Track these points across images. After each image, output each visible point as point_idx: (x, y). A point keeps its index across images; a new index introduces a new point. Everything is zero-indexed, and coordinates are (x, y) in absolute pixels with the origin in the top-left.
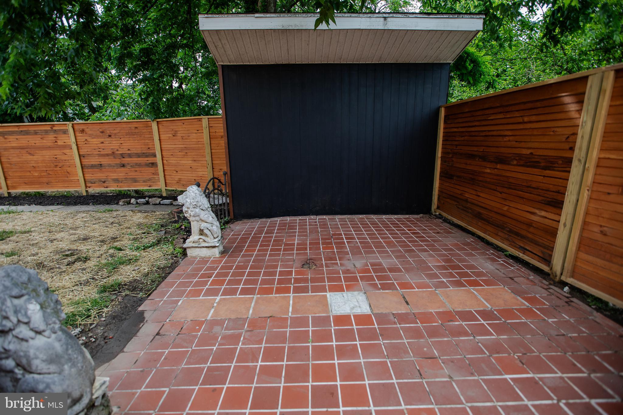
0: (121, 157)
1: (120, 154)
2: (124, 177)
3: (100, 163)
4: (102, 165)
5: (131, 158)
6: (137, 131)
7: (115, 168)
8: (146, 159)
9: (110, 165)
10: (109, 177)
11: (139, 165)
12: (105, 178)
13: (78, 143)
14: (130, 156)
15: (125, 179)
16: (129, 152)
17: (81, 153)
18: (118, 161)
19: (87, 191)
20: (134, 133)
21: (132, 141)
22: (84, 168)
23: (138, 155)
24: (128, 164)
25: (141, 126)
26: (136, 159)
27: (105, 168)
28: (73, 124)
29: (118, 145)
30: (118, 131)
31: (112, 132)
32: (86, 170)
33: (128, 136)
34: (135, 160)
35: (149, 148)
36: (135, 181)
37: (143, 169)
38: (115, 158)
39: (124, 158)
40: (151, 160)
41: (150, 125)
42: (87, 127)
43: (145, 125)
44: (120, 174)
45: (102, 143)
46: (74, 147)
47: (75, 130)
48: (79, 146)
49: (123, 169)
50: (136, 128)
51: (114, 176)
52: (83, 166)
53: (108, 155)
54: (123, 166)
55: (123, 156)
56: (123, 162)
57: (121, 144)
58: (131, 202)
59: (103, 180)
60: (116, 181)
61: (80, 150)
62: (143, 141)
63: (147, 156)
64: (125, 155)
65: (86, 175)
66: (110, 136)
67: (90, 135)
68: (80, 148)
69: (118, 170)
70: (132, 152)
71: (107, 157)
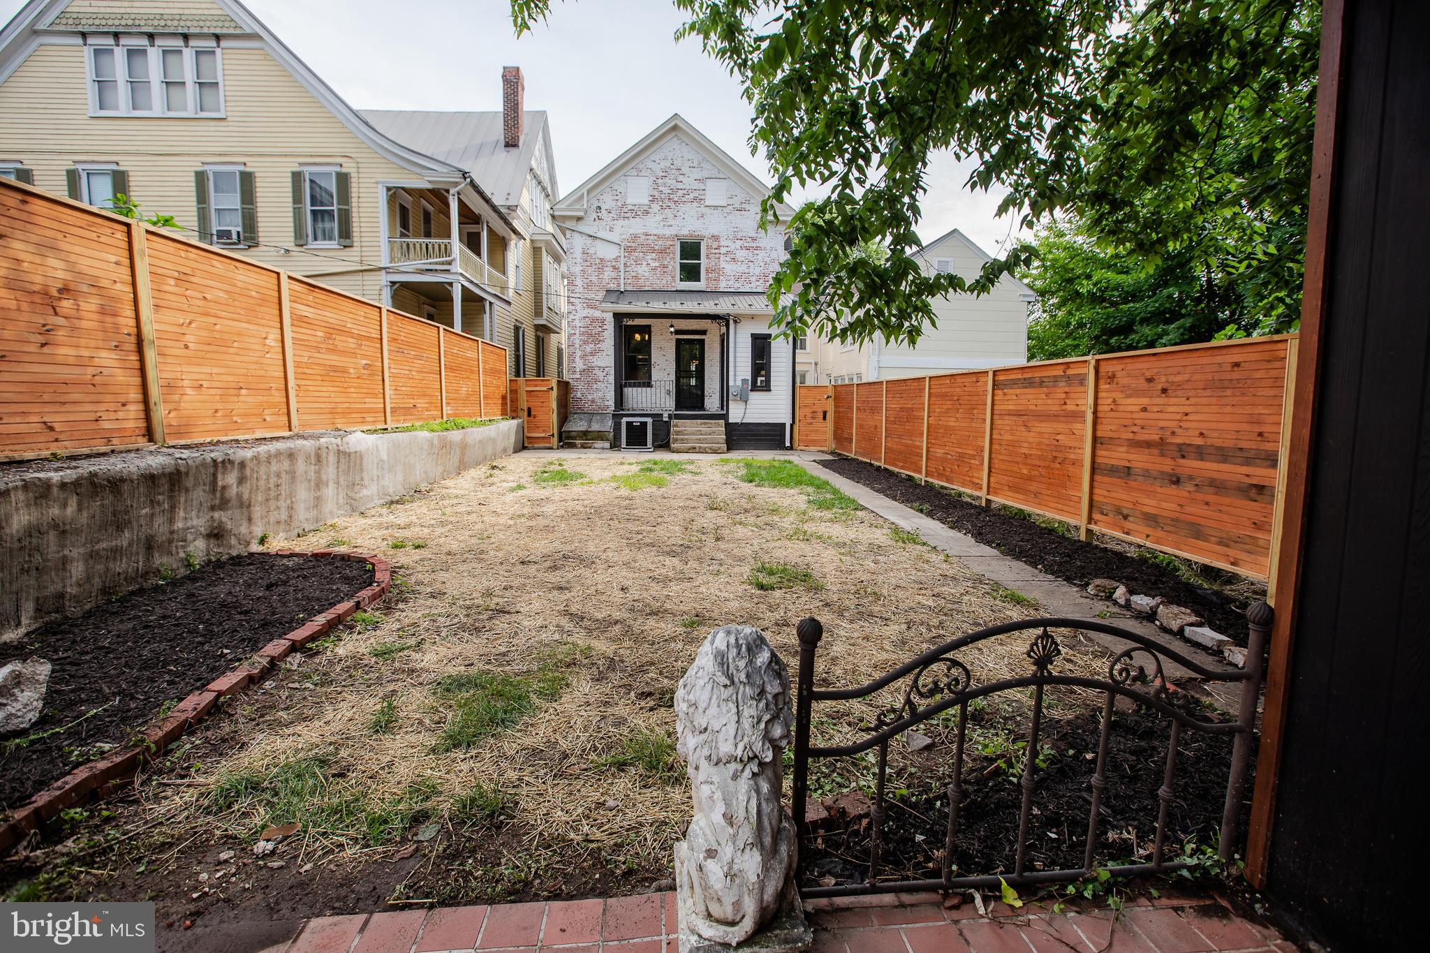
0: (1178, 454)
1: (1179, 445)
2: (1173, 515)
3: (1128, 464)
4: (1132, 471)
5: (1202, 460)
6: (1236, 375)
7: (1158, 482)
8: (1245, 470)
9: (1147, 474)
10: (1139, 507)
11: (1218, 486)
12: (1131, 506)
13: (1100, 408)
14: (1200, 453)
15: (1173, 520)
16: (1199, 441)
17: (1099, 434)
18: (1167, 465)
19: (1089, 531)
20: (1226, 384)
21: (1215, 409)
22: (1097, 471)
23: (1223, 455)
24: (1191, 478)
25: (1254, 357)
26: (1214, 466)
27: (1135, 480)
28: (1098, 361)
29: (1178, 417)
30: (1186, 377)
31: (1171, 378)
32: (1097, 478)
33: (1208, 392)
34: (1211, 468)
35: (1260, 434)
36: (1197, 532)
37: (1227, 500)
38: (1163, 455)
39: (1183, 457)
40: (1258, 474)
41: (1282, 354)
42: (1122, 366)
43: (1266, 356)
44: (1164, 505)
45: (1144, 410)
46: (1089, 417)
47: (1101, 374)
48: (1100, 415)
49: (1173, 490)
50: (1237, 365)
51: (1149, 505)
52: (1096, 466)
53: (1148, 444)
54: (1176, 481)
55: (1183, 451)
56: (1179, 471)
57: (1187, 415)
58: (1114, 596)
59: (1125, 512)
60: (1152, 520)
61: (1099, 427)
62: (1248, 410)
63: (1248, 462)
64: (1190, 449)
65: (1096, 491)
66: (1164, 391)
67: (1123, 389)
68: (1099, 421)
69: (1163, 490)
70: (1209, 442)
71: (1146, 451)
